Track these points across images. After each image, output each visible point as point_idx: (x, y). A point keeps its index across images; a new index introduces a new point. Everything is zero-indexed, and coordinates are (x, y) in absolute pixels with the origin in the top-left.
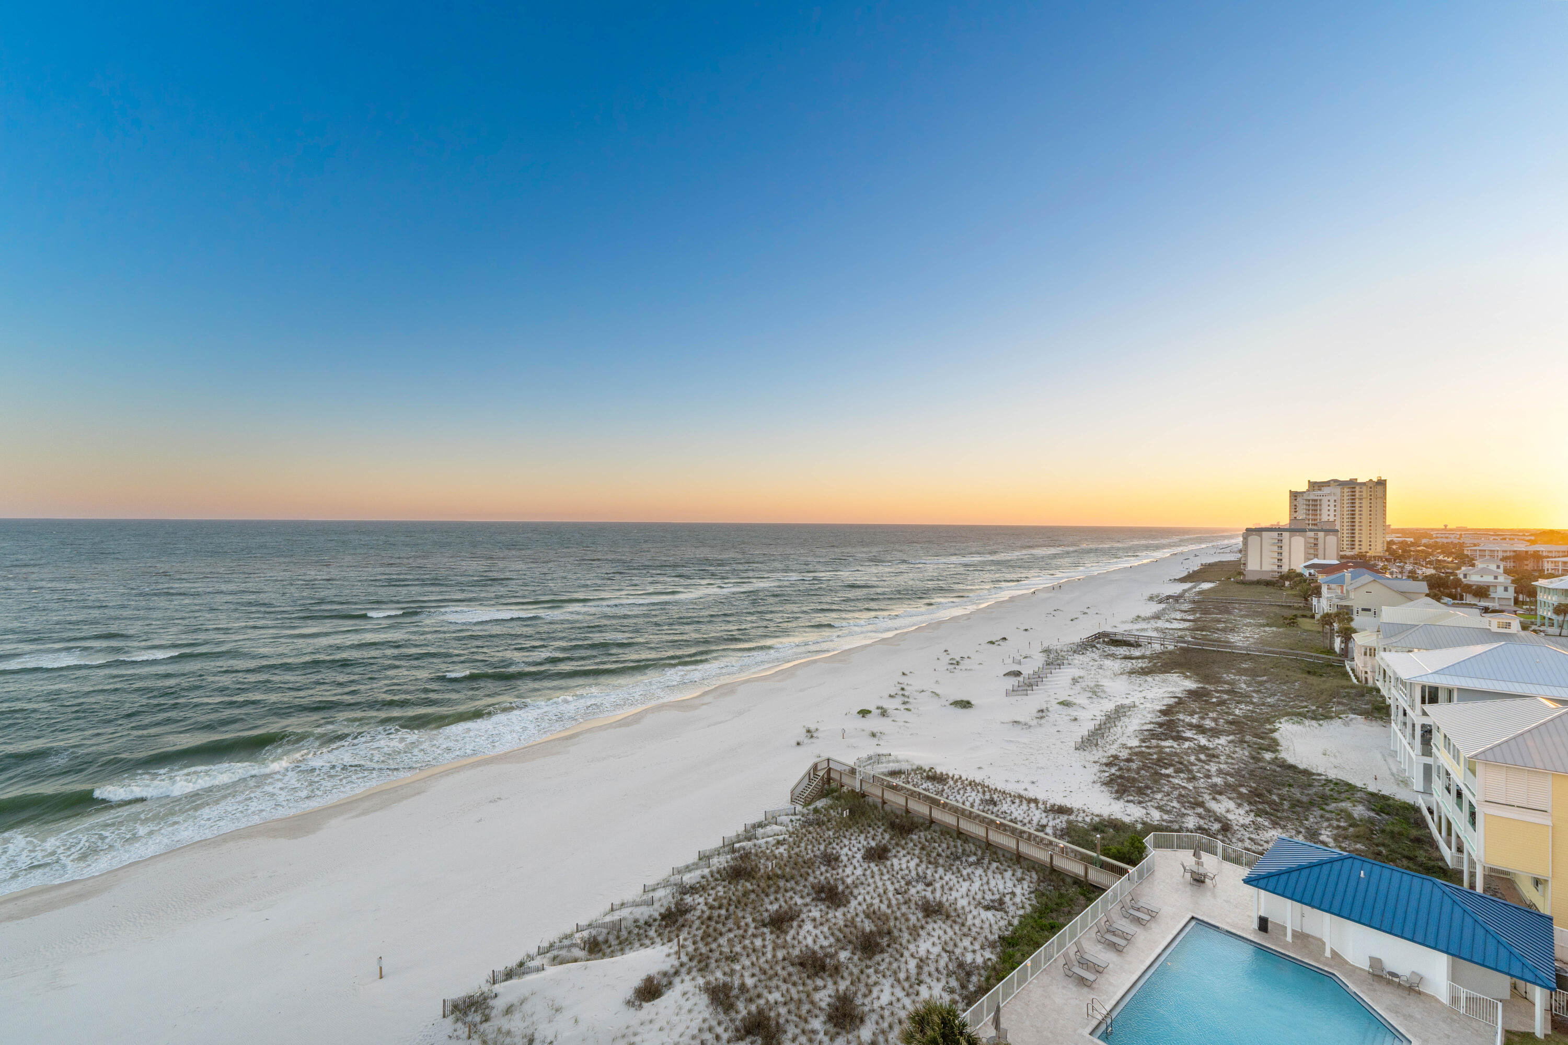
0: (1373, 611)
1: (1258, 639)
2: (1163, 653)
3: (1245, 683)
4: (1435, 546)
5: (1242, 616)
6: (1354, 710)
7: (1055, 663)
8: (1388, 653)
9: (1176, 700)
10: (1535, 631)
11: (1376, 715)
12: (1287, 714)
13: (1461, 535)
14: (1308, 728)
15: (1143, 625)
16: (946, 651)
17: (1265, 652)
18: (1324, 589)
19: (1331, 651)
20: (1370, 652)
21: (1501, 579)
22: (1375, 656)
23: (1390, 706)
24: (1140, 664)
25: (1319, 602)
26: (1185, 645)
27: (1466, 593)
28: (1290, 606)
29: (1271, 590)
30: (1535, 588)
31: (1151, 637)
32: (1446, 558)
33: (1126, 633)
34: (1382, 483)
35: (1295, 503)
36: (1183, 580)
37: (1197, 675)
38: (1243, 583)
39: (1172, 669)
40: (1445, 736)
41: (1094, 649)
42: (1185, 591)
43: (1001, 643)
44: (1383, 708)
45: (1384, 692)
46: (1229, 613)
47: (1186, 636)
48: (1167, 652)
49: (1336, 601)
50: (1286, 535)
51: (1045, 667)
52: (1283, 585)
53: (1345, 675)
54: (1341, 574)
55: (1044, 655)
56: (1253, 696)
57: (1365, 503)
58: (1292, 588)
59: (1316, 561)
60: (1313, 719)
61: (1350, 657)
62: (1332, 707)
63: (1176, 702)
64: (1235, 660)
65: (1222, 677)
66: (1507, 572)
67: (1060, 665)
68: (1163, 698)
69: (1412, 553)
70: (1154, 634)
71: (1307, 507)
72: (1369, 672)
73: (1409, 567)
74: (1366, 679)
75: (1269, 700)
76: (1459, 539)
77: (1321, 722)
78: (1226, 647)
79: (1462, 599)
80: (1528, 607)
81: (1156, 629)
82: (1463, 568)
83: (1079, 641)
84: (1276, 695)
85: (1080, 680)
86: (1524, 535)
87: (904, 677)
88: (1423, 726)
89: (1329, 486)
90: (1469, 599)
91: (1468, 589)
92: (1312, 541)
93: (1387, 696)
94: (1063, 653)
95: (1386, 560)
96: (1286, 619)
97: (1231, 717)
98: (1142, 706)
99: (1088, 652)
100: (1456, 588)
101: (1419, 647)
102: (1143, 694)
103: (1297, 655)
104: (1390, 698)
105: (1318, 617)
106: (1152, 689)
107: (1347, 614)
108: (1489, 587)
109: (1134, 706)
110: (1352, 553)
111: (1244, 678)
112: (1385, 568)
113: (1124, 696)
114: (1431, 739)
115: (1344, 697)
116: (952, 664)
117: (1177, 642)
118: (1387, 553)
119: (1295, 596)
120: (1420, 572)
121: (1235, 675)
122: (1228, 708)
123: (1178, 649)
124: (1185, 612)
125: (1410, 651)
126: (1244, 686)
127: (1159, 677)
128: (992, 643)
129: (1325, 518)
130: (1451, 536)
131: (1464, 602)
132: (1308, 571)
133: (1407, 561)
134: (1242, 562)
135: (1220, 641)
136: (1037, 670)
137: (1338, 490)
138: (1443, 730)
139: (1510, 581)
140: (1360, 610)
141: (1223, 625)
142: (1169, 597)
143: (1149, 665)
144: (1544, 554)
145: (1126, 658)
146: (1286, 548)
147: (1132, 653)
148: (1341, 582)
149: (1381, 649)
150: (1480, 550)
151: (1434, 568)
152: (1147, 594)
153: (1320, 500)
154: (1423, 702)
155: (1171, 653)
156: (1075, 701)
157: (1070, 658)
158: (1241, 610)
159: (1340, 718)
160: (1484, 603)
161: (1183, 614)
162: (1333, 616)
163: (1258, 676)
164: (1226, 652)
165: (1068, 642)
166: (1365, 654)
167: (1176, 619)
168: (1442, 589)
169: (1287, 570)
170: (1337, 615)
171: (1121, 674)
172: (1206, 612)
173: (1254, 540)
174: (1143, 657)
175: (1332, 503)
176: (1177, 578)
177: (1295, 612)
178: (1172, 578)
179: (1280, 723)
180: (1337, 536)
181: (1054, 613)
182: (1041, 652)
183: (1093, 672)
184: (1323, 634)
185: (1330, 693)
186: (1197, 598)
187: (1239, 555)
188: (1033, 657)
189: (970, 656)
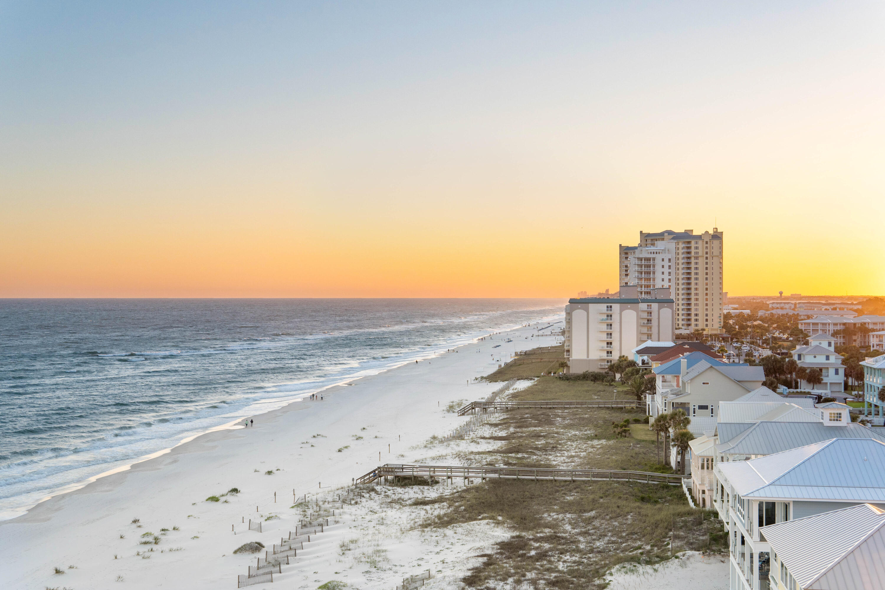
0: (710, 408)
1: (585, 457)
2: (467, 490)
3: (570, 524)
4: (770, 319)
5: (565, 427)
6: (691, 544)
7: (315, 523)
8: (725, 463)
9: (485, 559)
10: (862, 422)
11: (714, 548)
12: (619, 561)
13: (795, 304)
14: (642, 577)
15: (439, 450)
16: (135, 521)
17: (594, 476)
18: (659, 383)
19: (666, 466)
20: (708, 464)
21: (832, 359)
22: (712, 469)
23: (728, 533)
24: (438, 510)
25: (653, 399)
26: (496, 476)
27: (801, 378)
28: (621, 408)
29: (599, 386)
30: (862, 368)
31: (451, 468)
32: (781, 335)
33: (418, 465)
34: (717, 236)
35: (626, 263)
36: (493, 378)
37: (512, 518)
38: (567, 378)
39: (480, 513)
40: (782, 565)
41: (373, 494)
42: (495, 394)
43: (229, 498)
44: (721, 537)
45: (722, 516)
46: (550, 423)
47: (497, 461)
48: (473, 488)
49: (672, 398)
50: (616, 307)
51: (300, 530)
52: (613, 380)
53: (682, 497)
54: (676, 360)
55: (299, 511)
56: (579, 541)
57: (702, 262)
58: (623, 383)
59: (650, 344)
60: (648, 563)
61: (686, 473)
62: (668, 544)
63: (485, 564)
64: (557, 491)
65: (541, 518)
66: (838, 350)
67: (322, 525)
68: (468, 559)
69: (749, 330)
70: (456, 463)
71: (639, 269)
72: (707, 492)
73: (746, 348)
74: (704, 500)
75: (598, 544)
76: (794, 309)
77: (657, 566)
78: (546, 473)
79: (797, 387)
80: (856, 392)
81: (458, 455)
82: (798, 347)
83: (351, 483)
84: (606, 536)
85: (352, 546)
86: (852, 304)
87: (59, 577)
88: (761, 555)
89: (663, 239)
90: (804, 386)
91: (802, 372)
92: (645, 315)
93: (725, 521)
94: (327, 506)
95: (723, 339)
96: (617, 426)
97: (554, 575)
98: (440, 576)
99: (363, 500)
100: (791, 373)
101: (756, 452)
102: (441, 557)
103: (628, 476)
104: (728, 523)
105: (652, 420)
106: (454, 548)
107: (683, 414)
108: (821, 370)
109: (430, 577)
110: (688, 332)
111: (568, 516)
112: (722, 350)
113: (415, 563)
114: (768, 570)
115: (681, 528)
116: (146, 543)
117: (486, 472)
118: (724, 330)
119: (627, 393)
120: (756, 354)
121: (558, 513)
122: (550, 562)
123: (486, 483)
124: (496, 425)
125: (747, 459)
126: (568, 527)
127: (462, 528)
128: (214, 499)
129: (659, 284)
130: (787, 306)
131: (799, 390)
132: (641, 358)
133: (744, 340)
134: (566, 348)
135: (540, 466)
136: (286, 537)
137: (672, 245)
138: (779, 558)
139: (840, 361)
140: (696, 407)
141: (543, 442)
142: (474, 405)
143: (449, 511)
144: (871, 327)
145: (418, 503)
146: (616, 326)
147: (426, 494)
148: (676, 371)
149: (719, 459)
150: (813, 324)
151: (771, 348)
152: (446, 403)
153: (654, 259)
154: (761, 524)
155: (477, 489)
156: (345, 580)
157: (337, 511)
158: (564, 418)
159: (677, 557)
160: (817, 391)
161: (493, 429)
162: (668, 418)
163: (585, 511)
164: (547, 480)
165: (334, 487)
166: (703, 467)
167: (484, 438)
168: (778, 375)
169: (617, 358)
170: (673, 416)
171: (412, 529)
172: (521, 424)
173: (579, 314)
174: (440, 500)
175: (666, 263)
176: (485, 375)
177: (627, 416)
178: (479, 376)
179: (611, 574)
180: (672, 308)
181: (313, 441)
182: (293, 507)
183: (371, 531)
184: (657, 443)
185: (666, 524)
186: (510, 404)
187: (562, 338)
188: (281, 517)
189: (177, 526)
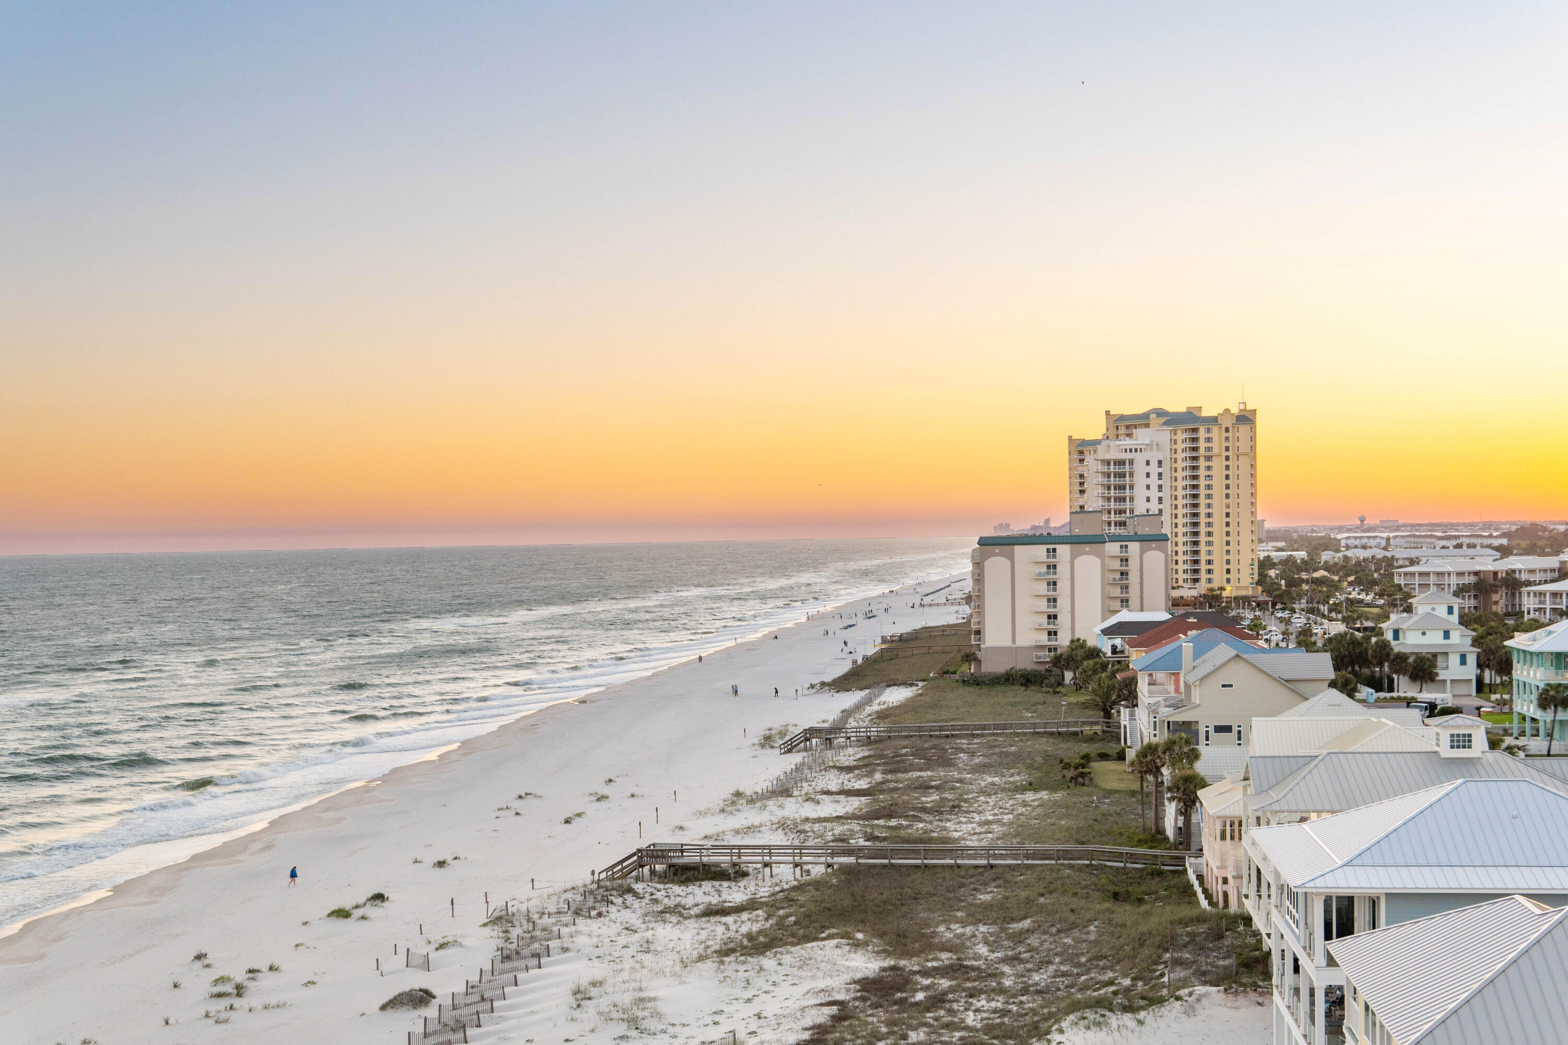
0: (1235, 729)
1: (1011, 824)
2: (799, 888)
3: (986, 943)
4: (1344, 568)
5: (973, 770)
6: (1204, 974)
7: (526, 952)
8: (1264, 828)
9: (834, 1010)
10: (1510, 750)
11: (1245, 980)
12: (1075, 1007)
13: (1388, 539)
14: (1116, 1034)
15: (748, 816)
16: (199, 957)
17: (1027, 857)
18: (1143, 687)
19: (1157, 836)
20: (1232, 831)
21: (1455, 637)
22: (1240, 839)
23: (1269, 953)
24: (747, 924)
25: (1132, 715)
26: (851, 860)
27: (1398, 672)
28: (1075, 734)
29: (1034, 695)
30: (1509, 652)
31: (769, 847)
32: (1362, 596)
33: (709, 843)
34: (1246, 418)
35: (1081, 469)
36: (842, 684)
37: (881, 935)
38: (976, 682)
39: (823, 928)
40: (1367, 1008)
41: (629, 898)
42: (847, 714)
43: (369, 911)
44: (1256, 960)
45: (1259, 923)
46: (948, 763)
47: (852, 833)
48: (809, 884)
49: (1165, 712)
50: (1063, 551)
52: (1060, 683)
53: (1187, 892)
54: (1174, 645)
55: (496, 931)
56: (1003, 974)
57: (1218, 464)
58: (1078, 688)
59: (1125, 616)
60: (1127, 1009)
61: (1194, 847)
62: (1162, 975)
63: (833, 1017)
64: (962, 885)
65: (934, 934)
66: (1465, 621)
67: (537, 956)
68: (803, 1009)
69: (1305, 587)
70: (778, 839)
71: (1106, 480)
72: (1230, 880)
73: (1299, 621)
74: (1226, 895)
76: (1385, 549)
77: (1142, 1015)
78: (942, 853)
79: (1391, 689)
80: (1498, 696)
81: (782, 825)
82: (1393, 617)
83: (588, 879)
84: (1050, 963)
85: (594, 992)
86: (1491, 536)
88: (1329, 990)
89: (1147, 426)
90: (1405, 687)
91: (1400, 662)
92: (1116, 565)
93: (1263, 931)
94: (546, 921)
95: (1258, 604)
96: (1067, 766)
97: (958, 1034)
98: (753, 1041)
99: (613, 909)
100: (1381, 664)
101: (1319, 807)
102: (755, 1008)
103: (1090, 855)
104: (1269, 935)
105: (1131, 755)
106: (777, 991)
107: (1187, 742)
108: (1435, 656)
110: (1194, 593)
111: (983, 928)
112: (1255, 625)
113: (709, 1020)
114: (1342, 1017)
115: (1185, 946)
116: (220, 995)
117: (833, 855)
118: (1260, 589)
119: (1085, 706)
120: (1317, 630)
121: (964, 924)
122: (951, 1012)
123: (834, 873)
124: (849, 769)
125: (1303, 820)
126: (983, 950)
127: (792, 955)
128: (342, 914)
129: (1140, 507)
130: (1373, 543)
131: (1395, 694)
132: (1110, 643)
133: (1296, 606)
134: (974, 627)
135: (930, 840)
136: (474, 978)
137: (1164, 436)
138: (1362, 996)
139: (1469, 641)
140: (1211, 729)
141: (935, 797)
142: (810, 733)
143: (768, 925)
144: (1524, 577)
145: (712, 912)
146: (1063, 586)
147: (725, 896)
148: (1173, 667)
149: (1253, 821)
150: (1421, 574)
151: (1344, 620)
152: (757, 731)
154: (1328, 936)
155: (817, 884)
157: (565, 931)
158: (972, 754)
159: (1178, 998)
160: (1427, 696)
161: (844, 777)
162: (1160, 749)
163: (1013, 920)
164: (943, 866)
165: (559, 887)
166: (1223, 837)
167: (828, 793)
168: (1357, 668)
169: (1068, 643)
170: (1169, 746)
171: (701, 958)
172: (895, 766)
173: (996, 565)
174: (751, 905)
175: (1154, 469)
176: (828, 679)
177: (1085, 748)
178: (816, 681)
179: (1061, 1031)
180: (1165, 551)
181: (518, 805)
182: (485, 925)
183: (628, 964)
184: (1141, 795)
185: (1157, 940)
186: (874, 732)
187: (966, 610)
188: (464, 942)
189: (276, 963)
